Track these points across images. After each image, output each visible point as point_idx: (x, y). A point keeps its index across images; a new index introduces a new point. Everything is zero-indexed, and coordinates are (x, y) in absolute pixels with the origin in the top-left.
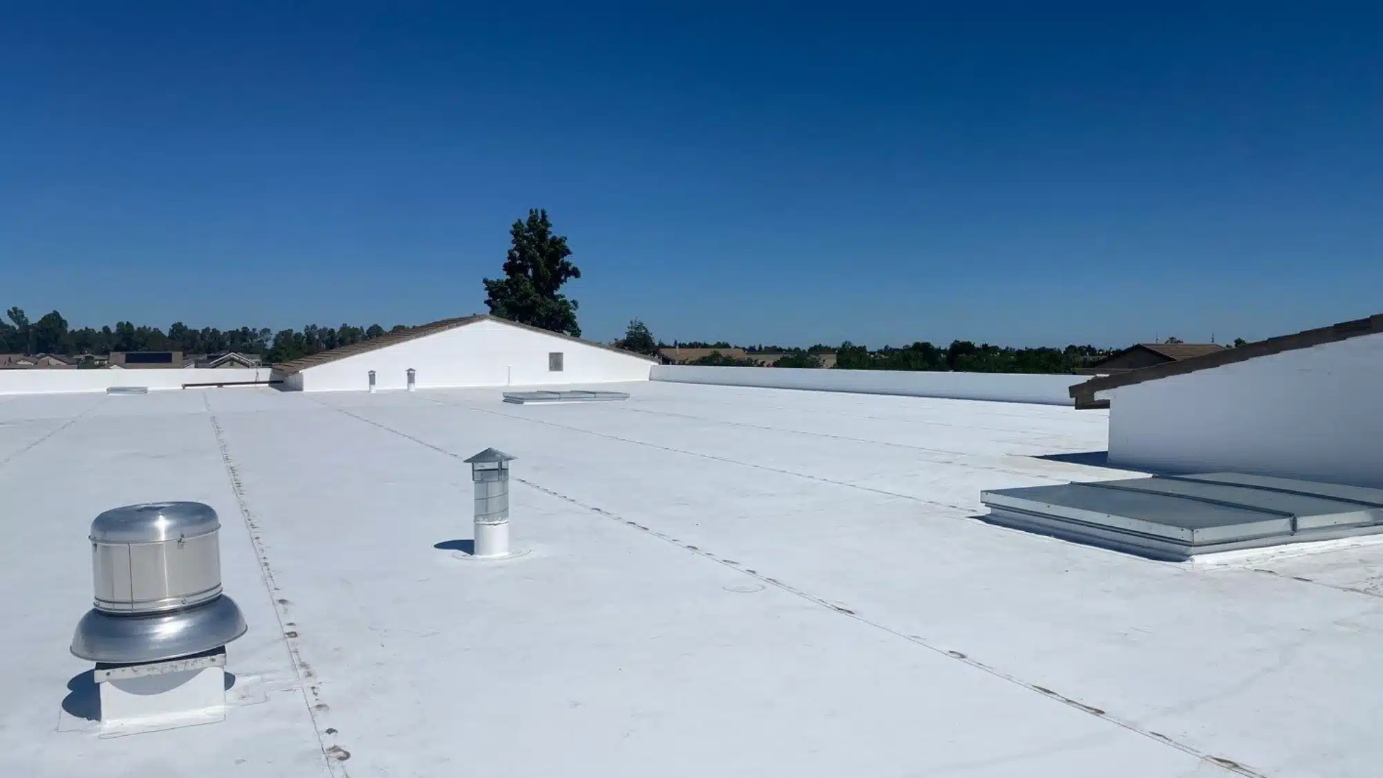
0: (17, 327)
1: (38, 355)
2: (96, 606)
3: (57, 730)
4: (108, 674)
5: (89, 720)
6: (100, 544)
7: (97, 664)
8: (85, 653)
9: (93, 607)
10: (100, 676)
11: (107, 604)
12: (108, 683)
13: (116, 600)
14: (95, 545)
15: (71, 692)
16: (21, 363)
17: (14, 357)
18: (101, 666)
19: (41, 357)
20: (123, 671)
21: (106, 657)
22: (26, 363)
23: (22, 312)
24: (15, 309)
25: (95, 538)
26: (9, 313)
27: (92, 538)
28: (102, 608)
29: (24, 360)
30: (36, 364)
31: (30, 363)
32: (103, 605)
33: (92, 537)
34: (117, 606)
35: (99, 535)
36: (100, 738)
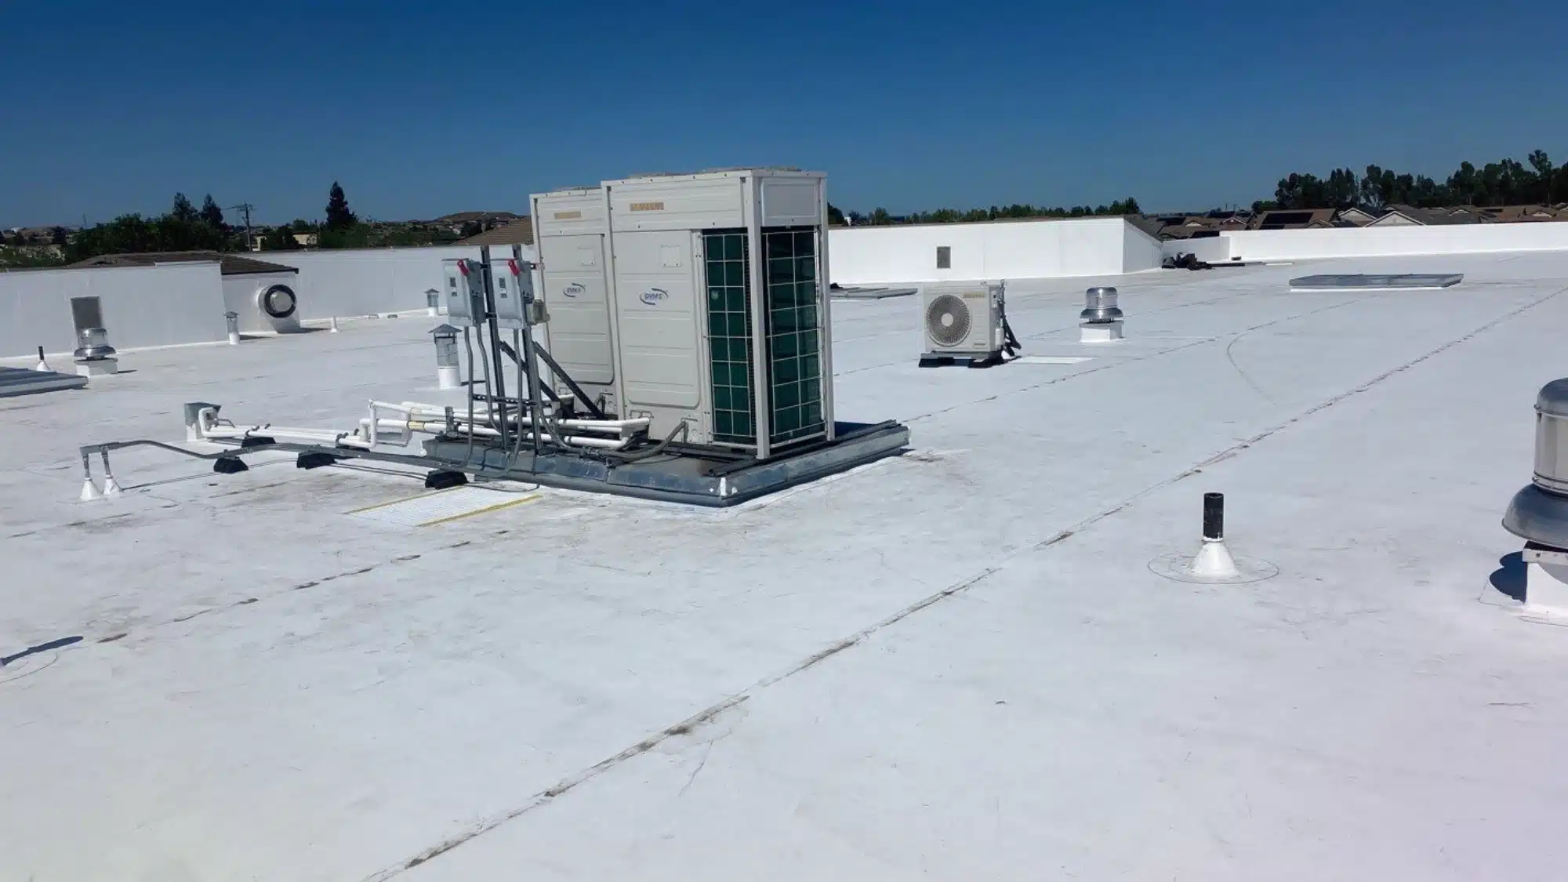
0: (1538, 173)
1: (1558, 206)
2: (1535, 481)
3: (1479, 599)
4: (1538, 555)
5: (1513, 598)
6: (1544, 415)
7: (1529, 542)
8: (1518, 530)
9: (1532, 482)
10: (1529, 555)
11: (1547, 481)
12: (1537, 565)
13: (1557, 477)
14: (1540, 415)
15: (1502, 567)
16: (1537, 215)
17: (1530, 208)
18: (1531, 545)
19: (1562, 208)
20: (1555, 555)
21: (1538, 537)
22: (1544, 215)
23: (1545, 155)
24: (1538, 152)
25: (1539, 408)
26: (1531, 158)
27: (1538, 408)
28: (1541, 484)
29: (1541, 211)
30: (1555, 215)
31: (1548, 215)
32: (1542, 481)
33: (1538, 406)
34: (1557, 485)
35: (1545, 404)
36: (1520, 618)
